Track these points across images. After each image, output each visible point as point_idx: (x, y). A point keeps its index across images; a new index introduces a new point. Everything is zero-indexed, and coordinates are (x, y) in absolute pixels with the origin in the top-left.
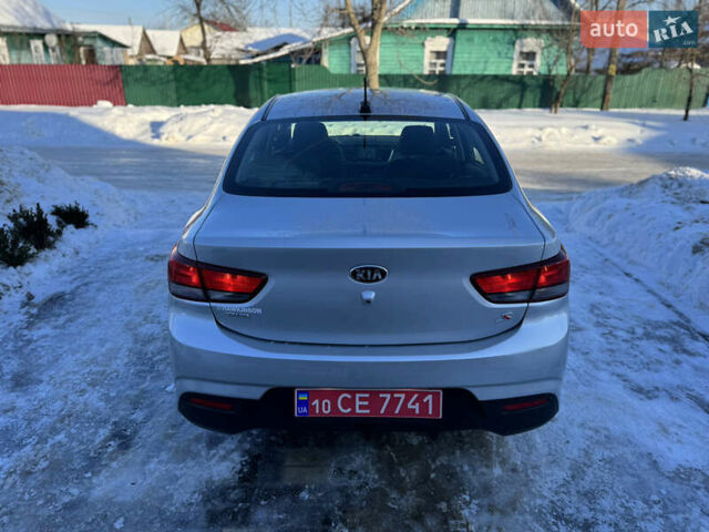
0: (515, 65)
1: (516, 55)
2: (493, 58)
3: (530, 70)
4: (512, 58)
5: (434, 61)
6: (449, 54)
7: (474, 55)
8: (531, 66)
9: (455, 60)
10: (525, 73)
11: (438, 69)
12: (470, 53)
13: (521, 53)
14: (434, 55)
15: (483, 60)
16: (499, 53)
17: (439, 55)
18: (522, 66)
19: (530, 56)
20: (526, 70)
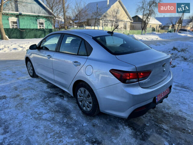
0: (38, 26)
1: (38, 24)
2: (32, 24)
3: (43, 27)
4: (37, 24)
5: (13, 24)
6: (18, 22)
7: (26, 23)
8: (43, 26)
9: (20, 24)
10: (42, 28)
11: (15, 27)
12: (24, 22)
13: (39, 23)
14: (13, 23)
15: (29, 24)
16: (33, 23)
17: (14, 22)
18: (40, 26)
19: (42, 24)
20: (42, 27)
